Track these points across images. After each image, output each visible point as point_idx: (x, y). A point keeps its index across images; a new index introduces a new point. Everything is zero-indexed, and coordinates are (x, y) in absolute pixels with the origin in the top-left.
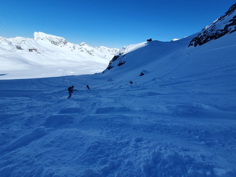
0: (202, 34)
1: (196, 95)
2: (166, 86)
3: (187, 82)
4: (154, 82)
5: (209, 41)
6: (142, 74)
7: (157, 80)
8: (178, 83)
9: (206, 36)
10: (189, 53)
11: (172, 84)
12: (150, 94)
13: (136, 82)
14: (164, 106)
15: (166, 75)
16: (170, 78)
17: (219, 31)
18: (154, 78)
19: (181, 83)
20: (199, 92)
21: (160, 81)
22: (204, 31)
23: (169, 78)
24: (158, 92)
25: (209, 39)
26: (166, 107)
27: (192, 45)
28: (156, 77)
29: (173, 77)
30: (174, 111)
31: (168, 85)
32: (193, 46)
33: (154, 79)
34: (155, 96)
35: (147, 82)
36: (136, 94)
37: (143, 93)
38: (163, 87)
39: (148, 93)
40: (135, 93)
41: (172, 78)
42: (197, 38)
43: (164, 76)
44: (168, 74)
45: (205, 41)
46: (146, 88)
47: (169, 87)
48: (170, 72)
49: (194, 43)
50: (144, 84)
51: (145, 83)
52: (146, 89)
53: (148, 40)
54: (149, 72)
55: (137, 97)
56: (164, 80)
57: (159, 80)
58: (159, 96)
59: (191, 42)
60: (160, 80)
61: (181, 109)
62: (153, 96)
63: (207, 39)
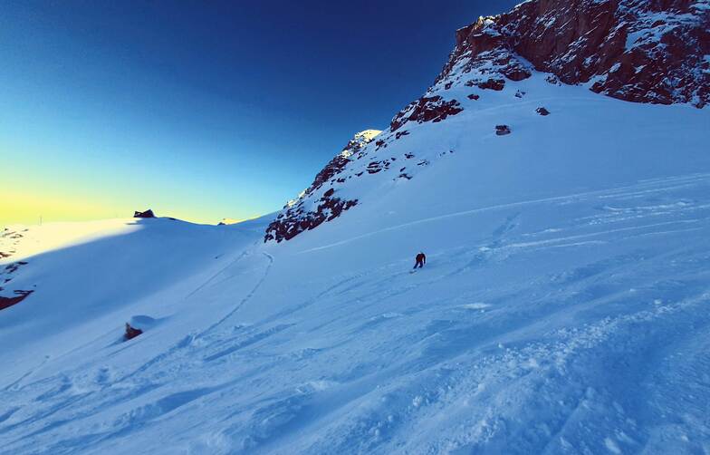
0: (285, 217)
1: (301, 359)
2: (226, 357)
3: (278, 329)
4: (185, 350)
5: (300, 232)
6: (132, 333)
7: (195, 343)
8: (260, 337)
9: (292, 221)
10: (270, 257)
11: (244, 344)
12: (172, 403)
13: (105, 371)
14: (218, 433)
15: (222, 321)
16: (236, 328)
17: (312, 215)
18: (184, 337)
19: (267, 335)
20: (304, 351)
21: (206, 344)
22: (287, 209)
23: (233, 328)
24: (201, 385)
25: (300, 229)
26: (223, 432)
27: (272, 237)
28: (189, 334)
29: (244, 324)
30: (248, 437)
31: (232, 350)
32: (274, 241)
33: (185, 343)
34: (191, 404)
35: (159, 357)
36: (102, 429)
37: (139, 409)
38: (218, 360)
39: (160, 403)
40: (96, 426)
41: (241, 327)
42: (277, 223)
43: (217, 324)
44: (228, 316)
45: (295, 233)
46: (157, 381)
47: (237, 356)
48: (234, 308)
49: (273, 233)
50: (143, 368)
51: (152, 362)
52: (156, 386)
53: (137, 215)
54: (161, 320)
55: (109, 437)
56: (220, 338)
57: (201, 340)
58: (203, 398)
59: (267, 231)
60: (205, 339)
61: (265, 421)
62: (183, 407)
63: (296, 226)
